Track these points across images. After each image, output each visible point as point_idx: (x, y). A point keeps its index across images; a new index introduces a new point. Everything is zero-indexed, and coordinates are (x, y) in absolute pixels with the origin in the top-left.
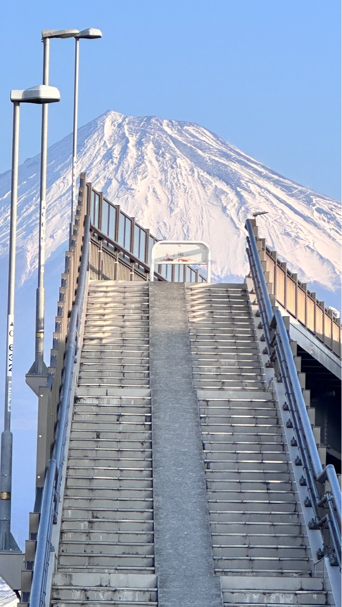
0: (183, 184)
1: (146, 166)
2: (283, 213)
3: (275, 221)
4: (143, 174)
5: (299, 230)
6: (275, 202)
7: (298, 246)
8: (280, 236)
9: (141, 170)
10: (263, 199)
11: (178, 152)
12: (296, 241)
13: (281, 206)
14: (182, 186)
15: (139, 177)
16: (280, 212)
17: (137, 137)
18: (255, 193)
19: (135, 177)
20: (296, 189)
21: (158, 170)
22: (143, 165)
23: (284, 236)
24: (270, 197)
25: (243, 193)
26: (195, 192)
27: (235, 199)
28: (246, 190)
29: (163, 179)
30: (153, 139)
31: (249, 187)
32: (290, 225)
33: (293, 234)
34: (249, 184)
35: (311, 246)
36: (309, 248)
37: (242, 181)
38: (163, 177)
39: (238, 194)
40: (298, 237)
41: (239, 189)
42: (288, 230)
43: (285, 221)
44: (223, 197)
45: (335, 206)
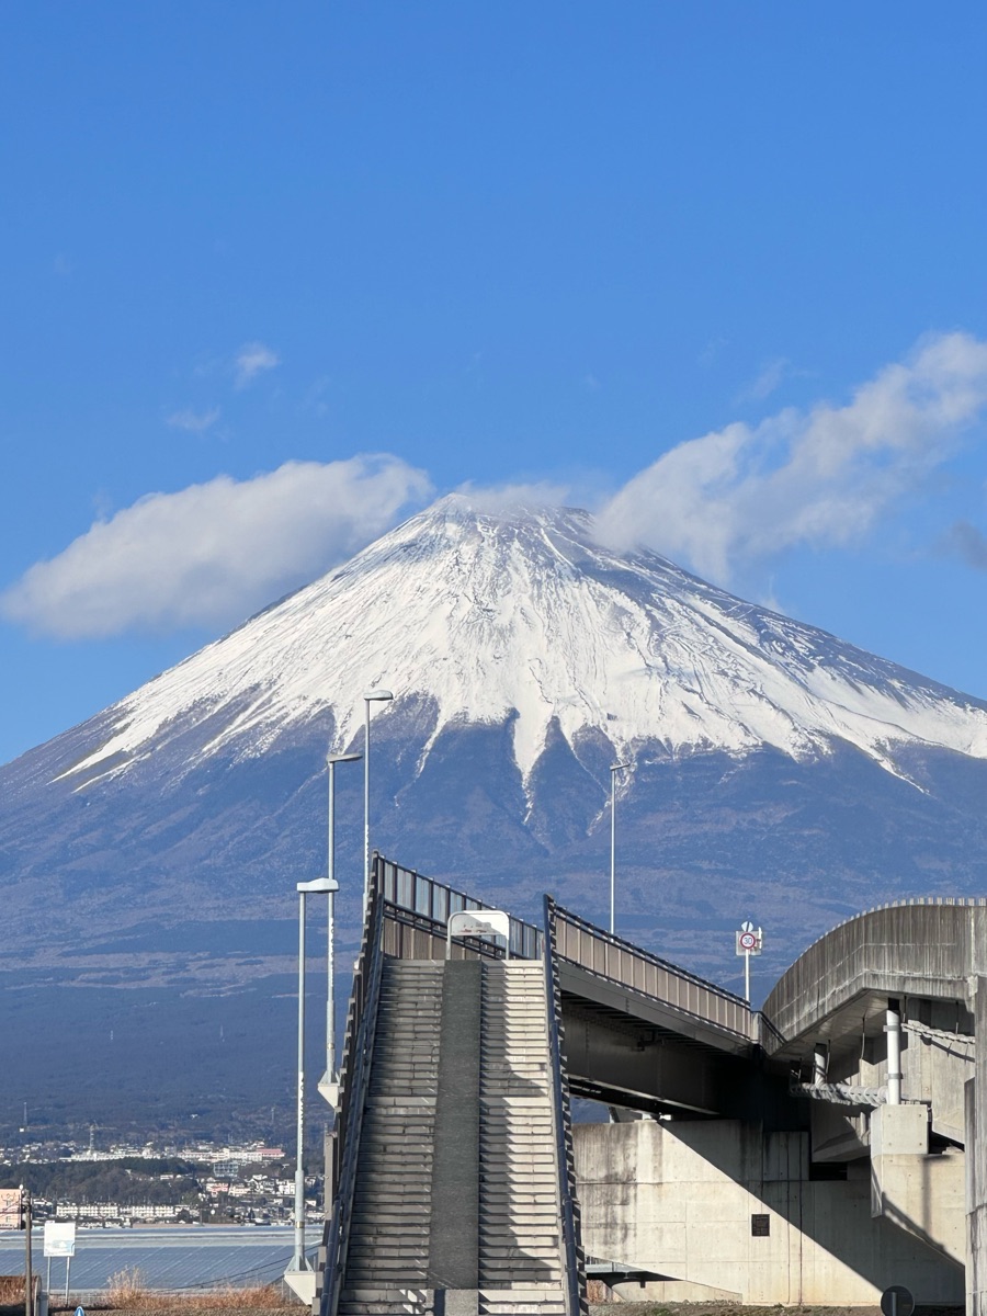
0: (565, 601)
1: (509, 574)
2: (716, 641)
3: (704, 653)
4: (505, 586)
5: (739, 667)
6: (703, 622)
7: (738, 690)
8: (711, 675)
9: (501, 582)
10: (686, 622)
11: (557, 552)
12: (735, 683)
13: (714, 630)
14: (564, 604)
15: (500, 592)
16: (711, 639)
17: (495, 531)
18: (672, 611)
19: (493, 593)
20: (734, 604)
21: (528, 581)
22: (505, 574)
23: (718, 676)
24: (697, 617)
25: (656, 613)
26: (584, 612)
27: (646, 623)
28: (658, 608)
29: (535, 595)
30: (520, 533)
31: (663, 603)
32: (725, 659)
33: (730, 673)
34: (663, 599)
35: (758, 690)
36: (755, 693)
37: (654, 595)
38: (536, 592)
39: (649, 615)
40: (738, 677)
41: (648, 607)
42: (723, 666)
43: (718, 653)
44: (625, 619)
45: (792, 629)
